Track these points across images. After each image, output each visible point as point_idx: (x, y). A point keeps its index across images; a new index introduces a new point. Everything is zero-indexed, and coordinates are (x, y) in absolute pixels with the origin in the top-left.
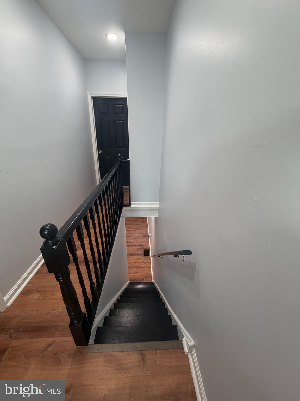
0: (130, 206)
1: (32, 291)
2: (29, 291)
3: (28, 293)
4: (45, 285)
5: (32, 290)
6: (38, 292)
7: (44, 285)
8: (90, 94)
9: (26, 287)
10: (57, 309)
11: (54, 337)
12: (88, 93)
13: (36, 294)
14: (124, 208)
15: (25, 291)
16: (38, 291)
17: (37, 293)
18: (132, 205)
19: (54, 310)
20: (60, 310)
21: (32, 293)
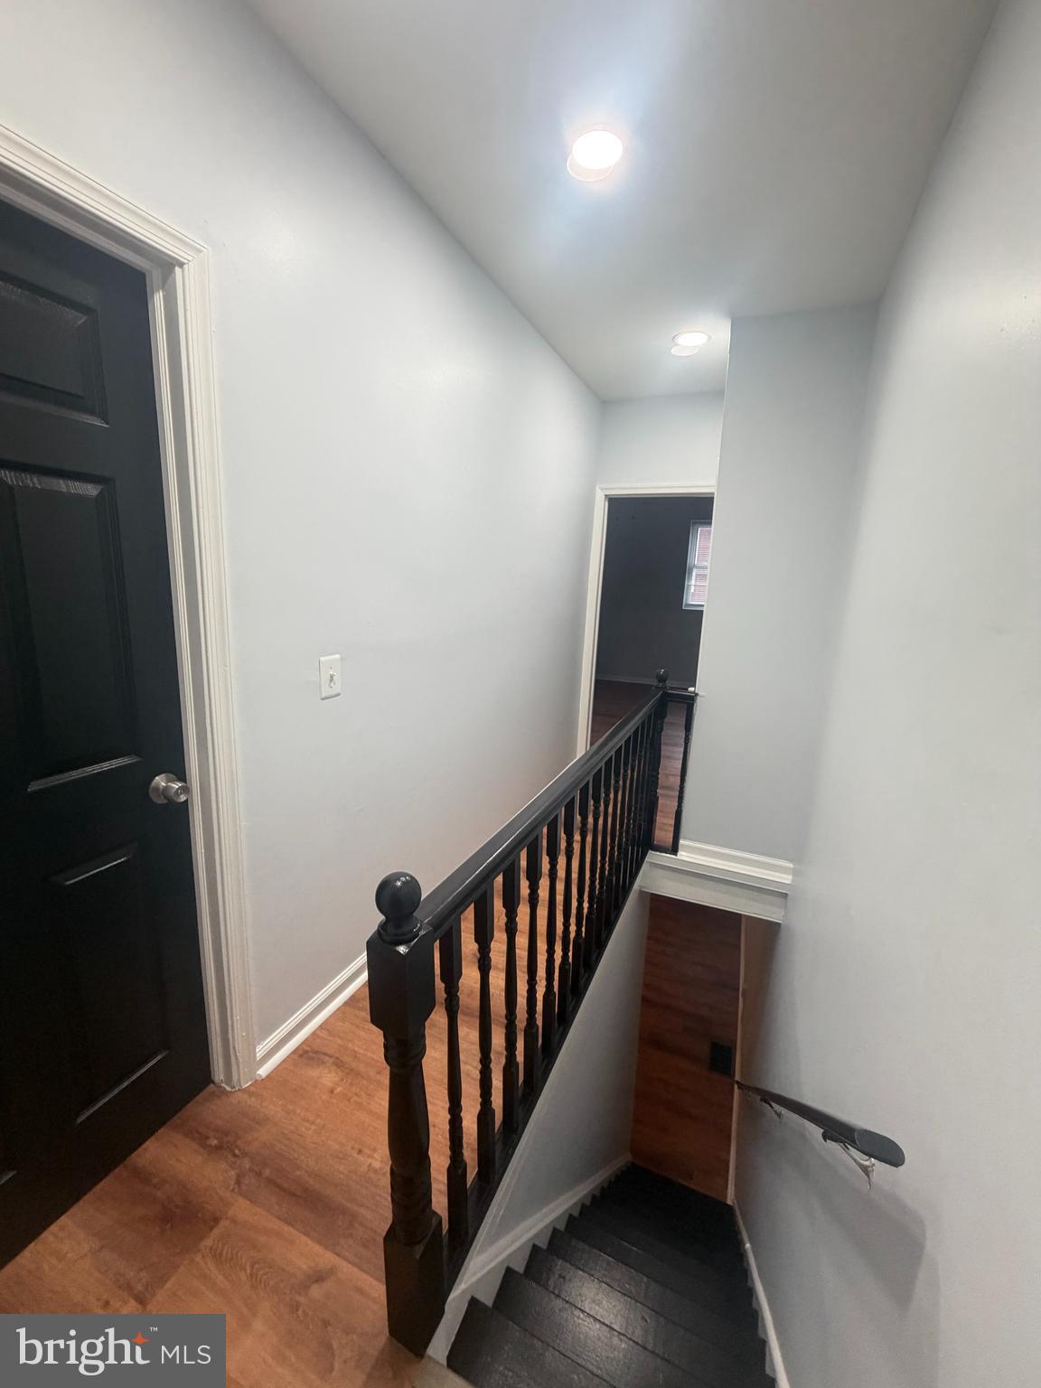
0: (676, 855)
1: (322, 1057)
2: (316, 1052)
3: (313, 1058)
4: (362, 1051)
5: (325, 1054)
6: (338, 1066)
7: (356, 1049)
8: (602, 489)
9: (314, 1034)
10: (368, 1152)
11: (338, 1255)
12: (597, 488)
13: (330, 1072)
14: (653, 857)
15: (308, 1049)
16: (339, 1064)
17: (335, 1067)
18: (683, 853)
19: (360, 1152)
20: (376, 1160)
21: (323, 1063)
